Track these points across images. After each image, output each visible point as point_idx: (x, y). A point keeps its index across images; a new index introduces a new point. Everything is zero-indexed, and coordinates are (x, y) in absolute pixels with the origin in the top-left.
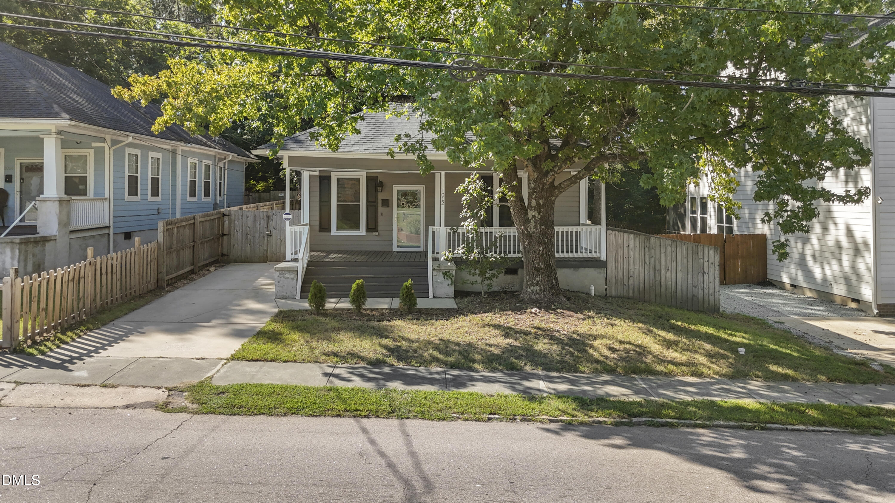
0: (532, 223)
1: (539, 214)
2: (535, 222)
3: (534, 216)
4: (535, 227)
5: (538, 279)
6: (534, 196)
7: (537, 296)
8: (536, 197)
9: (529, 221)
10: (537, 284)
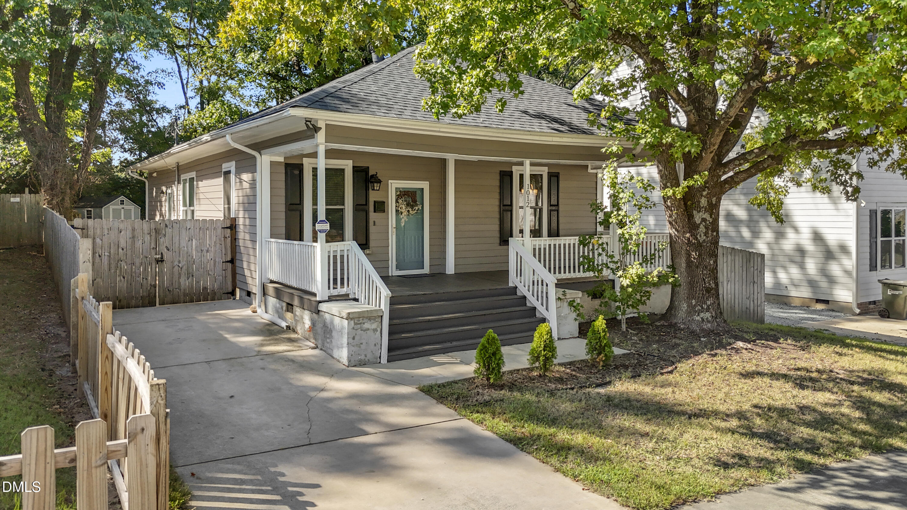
0: (702, 229)
1: (711, 217)
2: (706, 228)
3: (704, 220)
4: (706, 234)
5: (709, 303)
6: (705, 193)
7: (709, 325)
8: (708, 194)
9: (698, 226)
10: (708, 310)
